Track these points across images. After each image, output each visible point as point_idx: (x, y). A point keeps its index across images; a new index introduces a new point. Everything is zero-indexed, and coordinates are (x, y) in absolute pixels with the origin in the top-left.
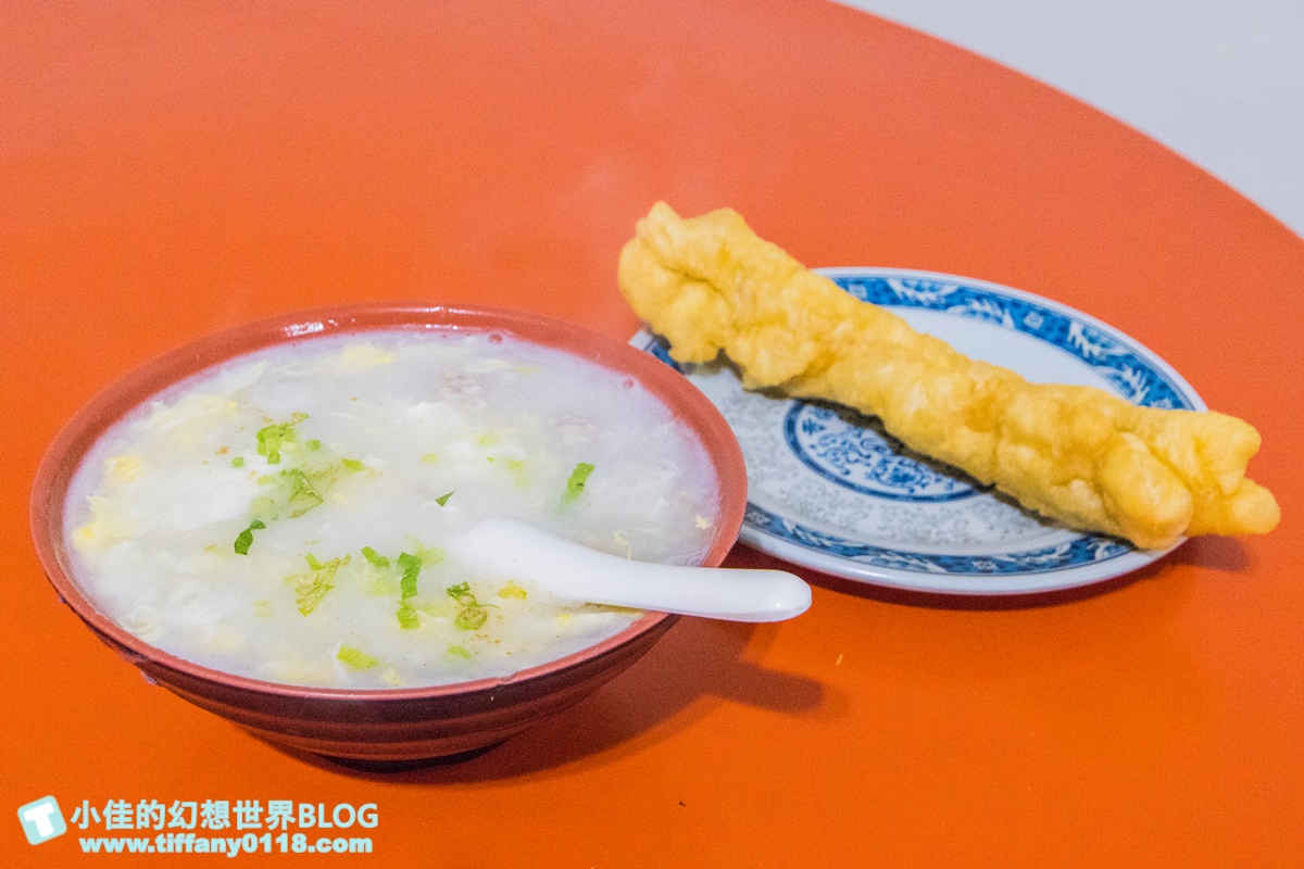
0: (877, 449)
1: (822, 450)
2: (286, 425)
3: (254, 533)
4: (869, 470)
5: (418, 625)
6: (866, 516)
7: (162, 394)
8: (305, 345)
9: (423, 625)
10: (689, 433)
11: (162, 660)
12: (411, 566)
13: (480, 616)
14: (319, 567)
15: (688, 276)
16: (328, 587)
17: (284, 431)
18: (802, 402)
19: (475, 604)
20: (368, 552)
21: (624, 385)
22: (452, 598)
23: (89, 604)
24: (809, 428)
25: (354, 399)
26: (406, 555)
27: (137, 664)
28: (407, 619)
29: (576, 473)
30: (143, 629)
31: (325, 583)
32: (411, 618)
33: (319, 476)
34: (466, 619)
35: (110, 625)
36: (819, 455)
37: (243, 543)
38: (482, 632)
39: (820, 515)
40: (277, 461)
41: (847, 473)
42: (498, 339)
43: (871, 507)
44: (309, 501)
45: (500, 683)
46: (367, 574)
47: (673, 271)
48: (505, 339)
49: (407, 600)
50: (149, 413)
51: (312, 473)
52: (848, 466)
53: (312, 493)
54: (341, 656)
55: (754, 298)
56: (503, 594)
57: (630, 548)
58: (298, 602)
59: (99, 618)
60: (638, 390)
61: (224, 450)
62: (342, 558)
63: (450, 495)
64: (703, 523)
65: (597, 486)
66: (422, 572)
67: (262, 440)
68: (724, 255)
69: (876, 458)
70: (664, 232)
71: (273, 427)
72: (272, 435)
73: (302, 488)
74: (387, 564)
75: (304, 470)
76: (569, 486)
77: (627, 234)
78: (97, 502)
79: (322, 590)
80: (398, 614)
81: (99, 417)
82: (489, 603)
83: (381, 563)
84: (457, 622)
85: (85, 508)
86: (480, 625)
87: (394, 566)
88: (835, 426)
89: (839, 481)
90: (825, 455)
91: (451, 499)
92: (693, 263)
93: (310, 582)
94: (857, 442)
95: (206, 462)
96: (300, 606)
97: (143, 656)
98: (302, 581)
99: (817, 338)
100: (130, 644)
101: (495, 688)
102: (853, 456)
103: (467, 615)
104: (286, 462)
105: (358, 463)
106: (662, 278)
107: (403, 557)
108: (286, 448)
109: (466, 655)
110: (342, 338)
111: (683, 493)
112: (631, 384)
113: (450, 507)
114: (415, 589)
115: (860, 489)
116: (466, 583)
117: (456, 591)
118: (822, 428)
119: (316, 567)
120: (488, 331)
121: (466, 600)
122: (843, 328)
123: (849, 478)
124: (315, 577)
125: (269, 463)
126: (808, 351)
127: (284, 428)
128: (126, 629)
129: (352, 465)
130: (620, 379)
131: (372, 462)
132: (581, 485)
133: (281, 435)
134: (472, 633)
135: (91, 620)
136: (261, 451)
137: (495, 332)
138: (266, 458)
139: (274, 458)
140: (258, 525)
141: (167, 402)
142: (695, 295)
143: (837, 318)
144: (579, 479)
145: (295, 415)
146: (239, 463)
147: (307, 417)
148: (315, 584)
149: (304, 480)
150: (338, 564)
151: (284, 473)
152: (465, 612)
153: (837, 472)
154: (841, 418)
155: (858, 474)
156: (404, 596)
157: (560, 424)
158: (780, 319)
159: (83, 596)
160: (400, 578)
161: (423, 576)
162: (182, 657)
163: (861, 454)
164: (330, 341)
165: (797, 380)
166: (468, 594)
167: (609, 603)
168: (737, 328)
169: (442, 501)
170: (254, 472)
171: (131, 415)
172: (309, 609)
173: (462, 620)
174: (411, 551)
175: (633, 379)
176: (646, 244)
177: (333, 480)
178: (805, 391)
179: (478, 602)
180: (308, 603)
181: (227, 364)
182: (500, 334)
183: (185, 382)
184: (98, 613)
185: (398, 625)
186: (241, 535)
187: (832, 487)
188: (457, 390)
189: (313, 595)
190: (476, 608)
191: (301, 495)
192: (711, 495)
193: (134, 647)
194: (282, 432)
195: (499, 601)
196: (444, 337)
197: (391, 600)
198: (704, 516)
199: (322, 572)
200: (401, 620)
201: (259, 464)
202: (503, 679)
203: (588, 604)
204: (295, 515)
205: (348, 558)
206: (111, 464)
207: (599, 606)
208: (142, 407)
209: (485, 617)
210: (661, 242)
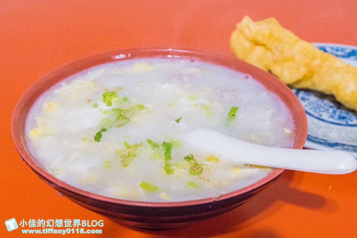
0: (331, 107)
1: (310, 107)
2: (114, 92)
3: (103, 133)
4: (329, 115)
5: (173, 173)
6: (331, 132)
7: (65, 80)
8: (119, 63)
9: (176, 173)
10: (275, 96)
11: (64, 186)
12: (168, 147)
13: (200, 169)
14: (130, 147)
15: (257, 43)
16: (134, 156)
17: (113, 94)
18: (299, 90)
19: (196, 164)
20: (149, 141)
21: (245, 77)
22: (186, 161)
23: (34, 161)
24: (303, 99)
25: (140, 82)
26: (166, 143)
27: (54, 188)
28: (168, 170)
29: (231, 111)
30: (56, 173)
31: (133, 154)
32: (170, 169)
33: (128, 111)
34: (193, 170)
35: (42, 170)
36: (310, 109)
37: (98, 137)
38: (201, 176)
39: (314, 131)
40: (111, 105)
41: (321, 115)
42: (193, 61)
43: (332, 128)
44: (124, 121)
45: (215, 200)
46: (150, 151)
47: (251, 41)
48: (196, 61)
49: (167, 161)
50: (60, 87)
51: (125, 109)
52: (321, 113)
53: (126, 118)
54: (141, 186)
55: (282, 51)
56: (208, 159)
57: (259, 141)
58: (122, 162)
59: (38, 168)
60: (251, 79)
61: (90, 101)
62: (139, 144)
63: (181, 118)
64: (288, 131)
65: (241, 115)
66: (173, 150)
67: (104, 97)
68: (271, 35)
69: (331, 110)
70: (248, 27)
71: (108, 92)
72: (108, 95)
73: (121, 115)
74: (158, 146)
75: (121, 108)
76: (229, 115)
77: (234, 28)
78: (39, 120)
79: (131, 157)
80: (164, 167)
81: (41, 87)
82: (203, 163)
83: (155, 146)
84: (190, 171)
85: (35, 122)
86: (200, 173)
87: (161, 147)
88: (313, 99)
89: (318, 118)
90: (311, 109)
91: (181, 120)
92: (260, 39)
93: (126, 153)
94: (322, 104)
95: (82, 105)
96: (123, 163)
97: (56, 185)
98: (123, 153)
99: (307, 66)
100: (50, 179)
101: (212, 202)
102: (322, 109)
103: (194, 168)
104: (114, 105)
105: (143, 106)
106: (247, 44)
107: (164, 144)
108: (114, 100)
109: (196, 187)
110: (133, 60)
111: (277, 119)
112: (247, 77)
113: (181, 123)
114: (170, 157)
115: (327, 122)
116: (192, 155)
117: (188, 158)
118: (308, 99)
119: (128, 147)
120: (189, 58)
121: (193, 162)
122: (317, 62)
123: (322, 118)
124: (128, 152)
125: (107, 106)
126: (303, 71)
127: (113, 93)
128: (50, 172)
129: (141, 107)
130: (243, 76)
131: (148, 106)
132: (234, 115)
133: (112, 95)
134: (197, 176)
135: (34, 168)
136: (104, 101)
137: (192, 58)
138: (106, 104)
139: (109, 104)
140: (104, 130)
141: (67, 83)
142: (260, 50)
143: (314, 58)
144: (233, 113)
145: (117, 88)
146: (95, 106)
147: (122, 89)
148: (128, 154)
149: (122, 113)
150: (137, 146)
151: (113, 110)
152: (193, 167)
153: (317, 115)
154: (315, 96)
155: (325, 116)
156: (166, 160)
157: (222, 92)
158: (292, 59)
159: (32, 158)
160: (164, 152)
161: (173, 152)
162: (73, 185)
163: (325, 109)
164: (128, 61)
165: (299, 81)
166: (193, 160)
167: (256, 165)
168: (275, 62)
169: (178, 121)
170: (102, 109)
171: (53, 87)
172: (126, 165)
173: (192, 171)
174: (167, 141)
175: (248, 75)
176: (241, 32)
177: (133, 112)
178: (301, 86)
179: (199, 163)
180: (126, 162)
181: (90, 69)
182: (194, 59)
183: (74, 75)
184: (37, 165)
185: (164, 172)
186: (97, 134)
187: (316, 121)
188: (179, 79)
189: (128, 159)
190: (197, 166)
191: (121, 118)
192: (289, 120)
193: (52, 180)
194: (112, 94)
195: (207, 163)
196: (172, 60)
197: (160, 161)
198: (288, 128)
199: (131, 149)
200: (166, 170)
201: (104, 106)
202: (216, 198)
203: (246, 165)
204: (119, 126)
205: (141, 143)
206: (45, 105)
207: (251, 165)
208: (58, 84)
209: (202, 169)
210: (246, 31)
